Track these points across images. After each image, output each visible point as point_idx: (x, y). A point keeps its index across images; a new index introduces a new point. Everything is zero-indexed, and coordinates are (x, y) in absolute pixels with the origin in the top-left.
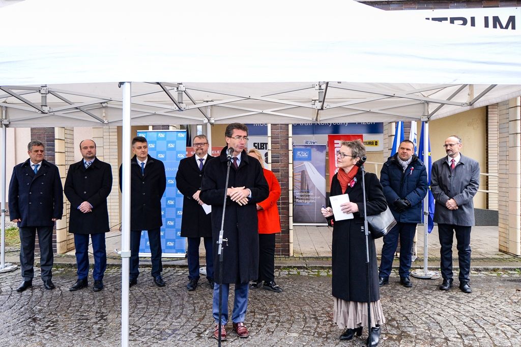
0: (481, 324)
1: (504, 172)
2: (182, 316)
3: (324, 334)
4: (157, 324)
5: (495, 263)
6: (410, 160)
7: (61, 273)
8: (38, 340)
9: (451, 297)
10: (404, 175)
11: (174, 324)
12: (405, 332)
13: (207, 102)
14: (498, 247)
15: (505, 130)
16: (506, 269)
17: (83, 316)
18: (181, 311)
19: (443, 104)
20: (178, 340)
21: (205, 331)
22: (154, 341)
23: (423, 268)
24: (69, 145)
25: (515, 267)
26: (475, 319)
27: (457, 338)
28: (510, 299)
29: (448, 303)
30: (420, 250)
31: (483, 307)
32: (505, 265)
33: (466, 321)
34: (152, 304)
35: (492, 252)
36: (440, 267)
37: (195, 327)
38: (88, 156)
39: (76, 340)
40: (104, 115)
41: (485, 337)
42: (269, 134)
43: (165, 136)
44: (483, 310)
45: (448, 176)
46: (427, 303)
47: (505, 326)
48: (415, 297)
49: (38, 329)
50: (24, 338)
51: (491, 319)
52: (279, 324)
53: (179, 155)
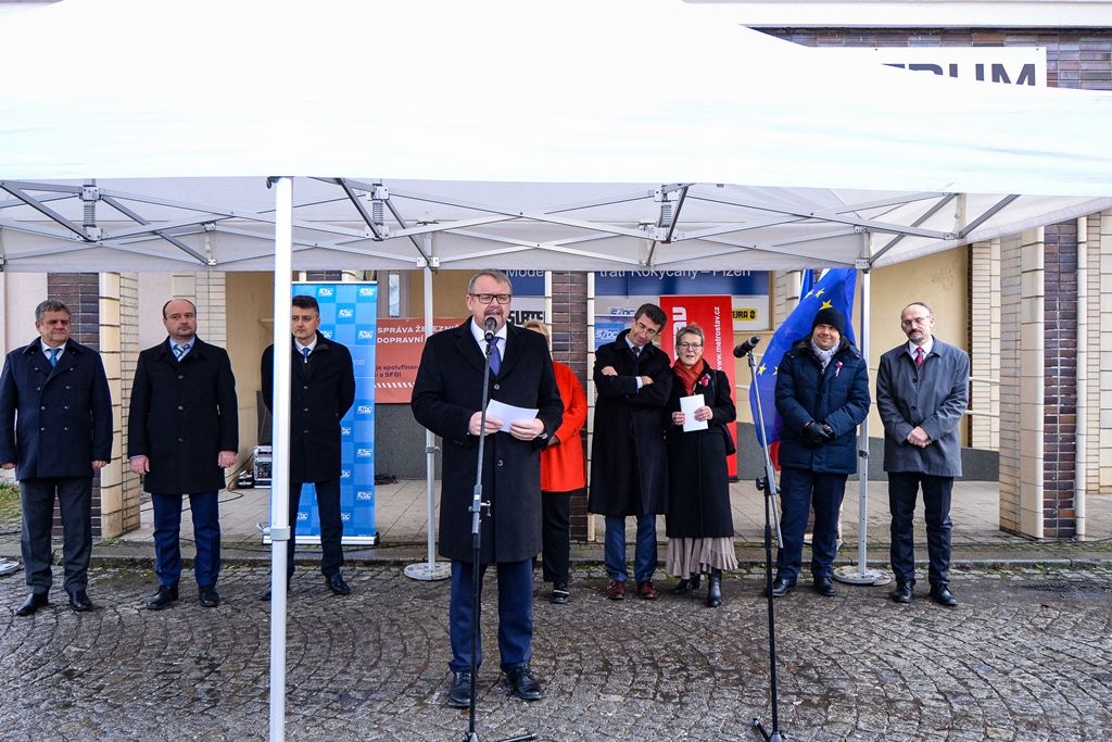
0: (981, 672)
1: (1011, 372)
2: (380, 664)
3: (675, 697)
4: (331, 681)
5: (996, 554)
6: (835, 349)
7: (114, 579)
8: (81, 716)
9: (916, 620)
10: (822, 378)
11: (364, 679)
12: (836, 690)
13: (425, 223)
14: (997, 521)
15: (1014, 290)
16: (1018, 564)
17: (171, 665)
18: (377, 653)
19: (902, 235)
20: (380, 712)
21: (432, 692)
22: (329, 715)
23: (856, 564)
24: (129, 311)
25: (1035, 561)
26: (968, 662)
27: (938, 700)
28: (1031, 623)
29: (912, 632)
30: (848, 528)
31: (981, 640)
32: (1015, 557)
33: (950, 666)
34: (315, 640)
35: (986, 531)
36: (889, 561)
37: (411, 686)
38: (182, 332)
39: (163, 715)
40: (208, 247)
41: (991, 697)
42: (549, 291)
43: (334, 293)
44: (983, 644)
45: (911, 379)
46: (871, 633)
47: (1027, 675)
48: (847, 621)
49: (78, 693)
50: (50, 712)
51: (1000, 662)
52: (582, 677)
53: (361, 333)
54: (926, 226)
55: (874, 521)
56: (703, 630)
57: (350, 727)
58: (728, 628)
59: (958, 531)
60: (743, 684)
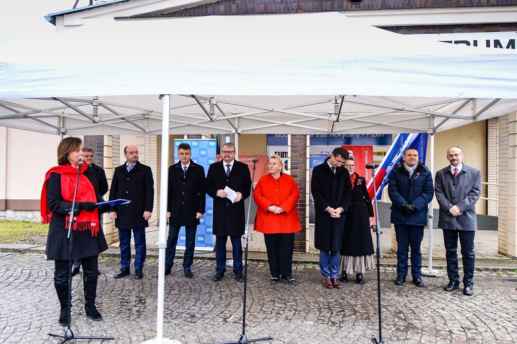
0: (483, 319)
1: (504, 180)
2: (210, 303)
3: (337, 323)
4: (188, 309)
5: (495, 264)
6: (416, 166)
7: (106, 262)
10: (410, 180)
11: (203, 309)
12: (412, 324)
13: (235, 114)
14: (497, 249)
15: (505, 143)
16: (506, 269)
17: (124, 299)
18: (209, 298)
19: (448, 118)
20: (207, 323)
21: (230, 316)
22: (186, 324)
23: (427, 267)
24: (116, 151)
25: (514, 268)
26: (477, 314)
27: (461, 331)
28: (510, 297)
29: (451, 299)
31: (484, 304)
32: (504, 266)
33: (468, 315)
34: (184, 291)
35: (491, 254)
37: (222, 313)
39: (118, 320)
40: (146, 125)
41: (487, 331)
42: (289, 144)
43: (198, 144)
44: (485, 306)
45: (452, 184)
46: (432, 298)
47: (506, 321)
48: (421, 293)
51: (493, 314)
52: (297, 313)
53: (210, 161)
54: (458, 114)
55: (438, 247)
56: (353, 294)
57: (194, 329)
58: (365, 294)
59: (478, 253)
60: (369, 319)
